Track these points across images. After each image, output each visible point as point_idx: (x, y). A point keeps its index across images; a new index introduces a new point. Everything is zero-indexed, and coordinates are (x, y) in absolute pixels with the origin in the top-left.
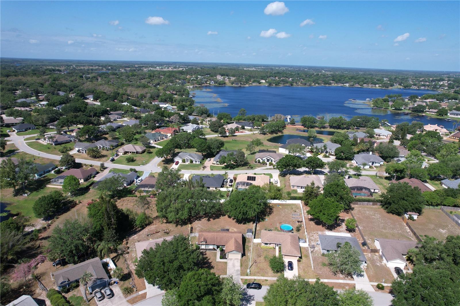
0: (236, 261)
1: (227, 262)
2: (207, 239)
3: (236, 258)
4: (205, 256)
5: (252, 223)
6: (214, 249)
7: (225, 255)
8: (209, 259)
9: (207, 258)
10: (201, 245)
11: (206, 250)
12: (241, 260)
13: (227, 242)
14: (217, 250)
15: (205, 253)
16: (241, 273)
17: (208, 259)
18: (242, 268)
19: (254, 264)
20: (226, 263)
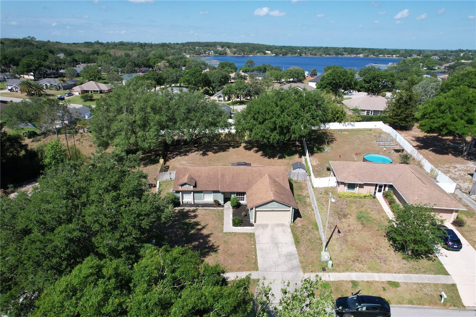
0: (278, 230)
1: (254, 234)
2: (197, 179)
3: (278, 222)
4: (193, 220)
5: (297, 156)
6: (217, 204)
7: (247, 216)
8: (204, 227)
9: (197, 224)
10: (184, 192)
11: (198, 205)
12: (291, 227)
13: (250, 184)
14: (223, 206)
15: (193, 214)
16: (301, 262)
17: (199, 227)
18: (302, 248)
19: (335, 235)
20: (252, 236)
